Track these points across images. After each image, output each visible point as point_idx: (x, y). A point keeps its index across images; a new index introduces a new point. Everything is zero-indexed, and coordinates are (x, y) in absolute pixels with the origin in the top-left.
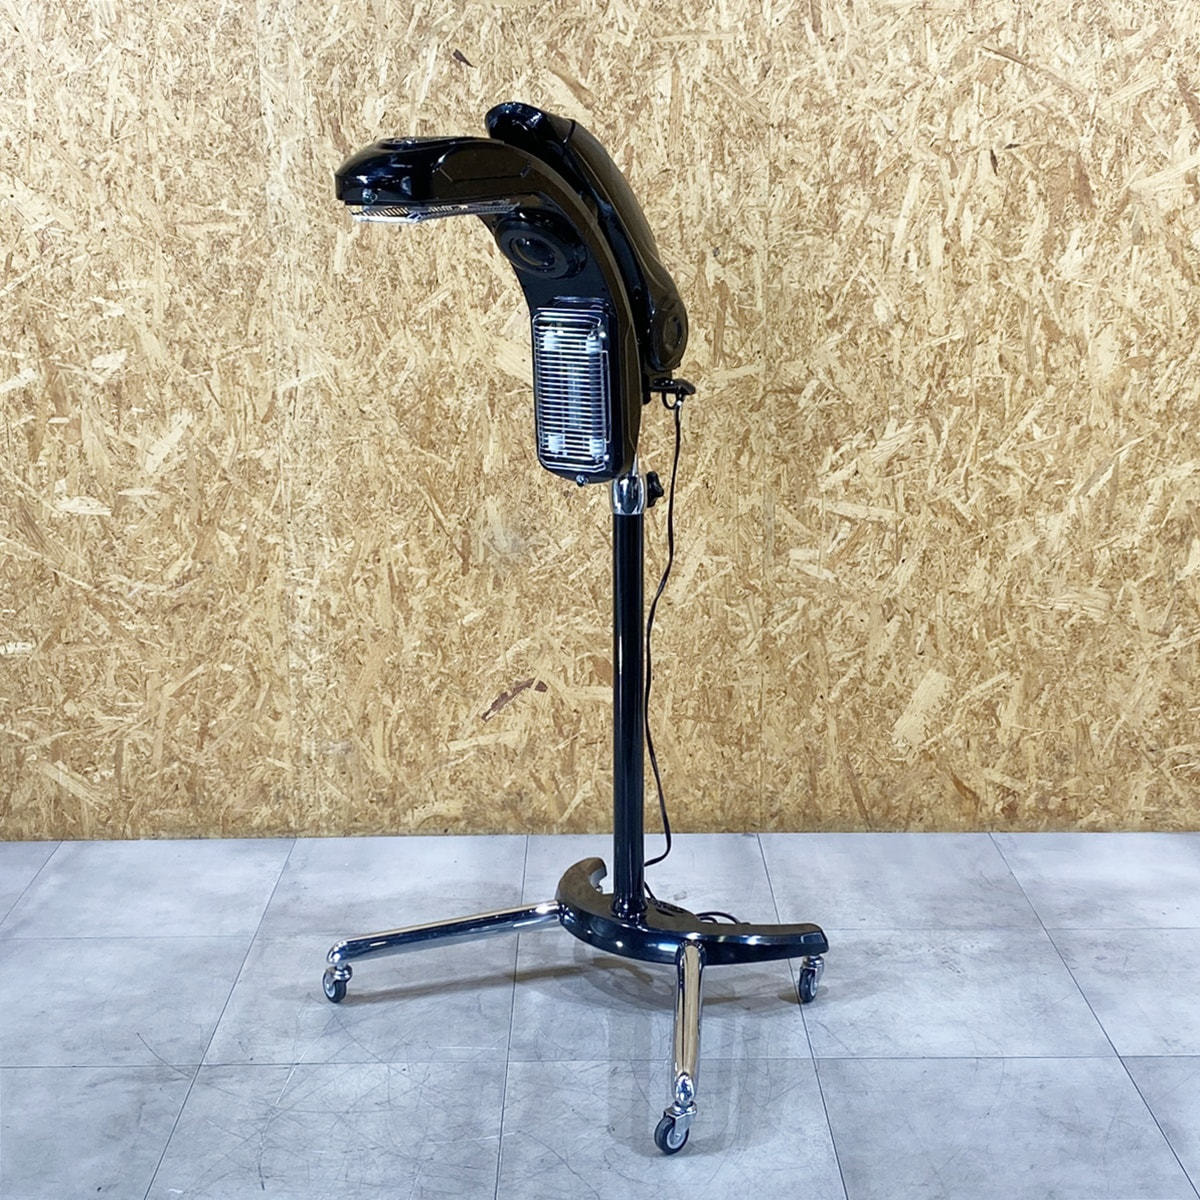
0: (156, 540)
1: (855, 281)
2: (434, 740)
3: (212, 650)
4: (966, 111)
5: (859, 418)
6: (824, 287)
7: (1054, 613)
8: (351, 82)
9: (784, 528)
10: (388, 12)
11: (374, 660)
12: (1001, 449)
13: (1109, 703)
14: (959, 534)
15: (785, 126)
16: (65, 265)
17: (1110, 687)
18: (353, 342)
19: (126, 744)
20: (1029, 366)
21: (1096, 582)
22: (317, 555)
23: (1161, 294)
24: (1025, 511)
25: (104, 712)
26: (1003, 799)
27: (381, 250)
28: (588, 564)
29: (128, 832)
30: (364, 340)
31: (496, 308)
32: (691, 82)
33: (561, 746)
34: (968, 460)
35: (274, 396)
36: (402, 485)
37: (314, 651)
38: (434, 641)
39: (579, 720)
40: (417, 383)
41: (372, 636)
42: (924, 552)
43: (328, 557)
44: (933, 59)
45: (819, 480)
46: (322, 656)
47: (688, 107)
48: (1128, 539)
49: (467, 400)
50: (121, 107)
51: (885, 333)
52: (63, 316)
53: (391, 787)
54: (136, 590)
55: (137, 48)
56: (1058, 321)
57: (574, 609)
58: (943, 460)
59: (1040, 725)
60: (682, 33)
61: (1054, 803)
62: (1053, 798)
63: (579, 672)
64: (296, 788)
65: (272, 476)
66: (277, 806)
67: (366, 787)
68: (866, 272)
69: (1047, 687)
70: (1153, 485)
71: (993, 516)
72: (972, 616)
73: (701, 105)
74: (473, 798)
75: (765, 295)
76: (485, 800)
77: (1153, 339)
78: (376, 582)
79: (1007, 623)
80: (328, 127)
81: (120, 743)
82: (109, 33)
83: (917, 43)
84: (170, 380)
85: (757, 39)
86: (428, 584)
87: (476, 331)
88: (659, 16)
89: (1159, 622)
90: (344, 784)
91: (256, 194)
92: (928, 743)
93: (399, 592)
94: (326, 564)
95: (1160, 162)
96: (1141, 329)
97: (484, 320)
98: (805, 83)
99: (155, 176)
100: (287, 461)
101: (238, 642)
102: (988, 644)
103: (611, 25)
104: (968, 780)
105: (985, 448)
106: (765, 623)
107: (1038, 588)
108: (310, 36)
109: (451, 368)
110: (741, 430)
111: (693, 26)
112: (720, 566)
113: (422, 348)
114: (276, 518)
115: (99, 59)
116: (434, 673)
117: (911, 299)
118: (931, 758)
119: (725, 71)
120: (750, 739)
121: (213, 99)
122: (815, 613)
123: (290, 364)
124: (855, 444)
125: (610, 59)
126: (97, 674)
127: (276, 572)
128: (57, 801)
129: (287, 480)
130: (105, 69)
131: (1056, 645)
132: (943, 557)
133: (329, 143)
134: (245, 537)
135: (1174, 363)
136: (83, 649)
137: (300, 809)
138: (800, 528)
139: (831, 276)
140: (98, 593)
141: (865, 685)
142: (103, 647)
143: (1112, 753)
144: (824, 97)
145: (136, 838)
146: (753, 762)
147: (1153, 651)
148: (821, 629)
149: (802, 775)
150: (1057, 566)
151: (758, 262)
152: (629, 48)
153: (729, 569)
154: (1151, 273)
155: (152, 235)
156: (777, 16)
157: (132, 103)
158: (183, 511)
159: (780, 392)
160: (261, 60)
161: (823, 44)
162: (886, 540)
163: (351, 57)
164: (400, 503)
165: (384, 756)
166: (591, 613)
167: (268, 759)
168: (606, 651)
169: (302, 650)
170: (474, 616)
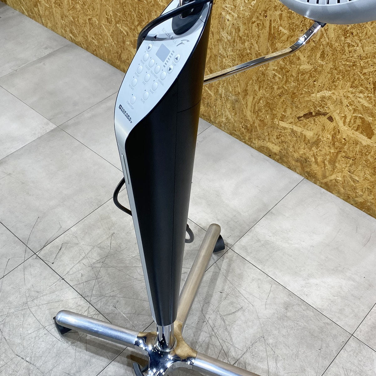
2: (274, 116)
33: (332, 151)
37: (230, 49)
38: (284, 71)
39: (345, 144)
43: (243, 4)
46: (233, 53)
53: (251, 126)
63: (352, 121)
64: (216, 106)
66: (207, 109)
67: (241, 120)
76: (290, 154)
78: (262, 28)
86: (287, 40)
90: (233, 114)
93: (272, 38)
116: (280, 86)
137: (215, 114)
165: (251, 112)
166: (369, 95)
167: (206, 88)
168: (371, 119)
169: (225, 46)
170: (306, 67)
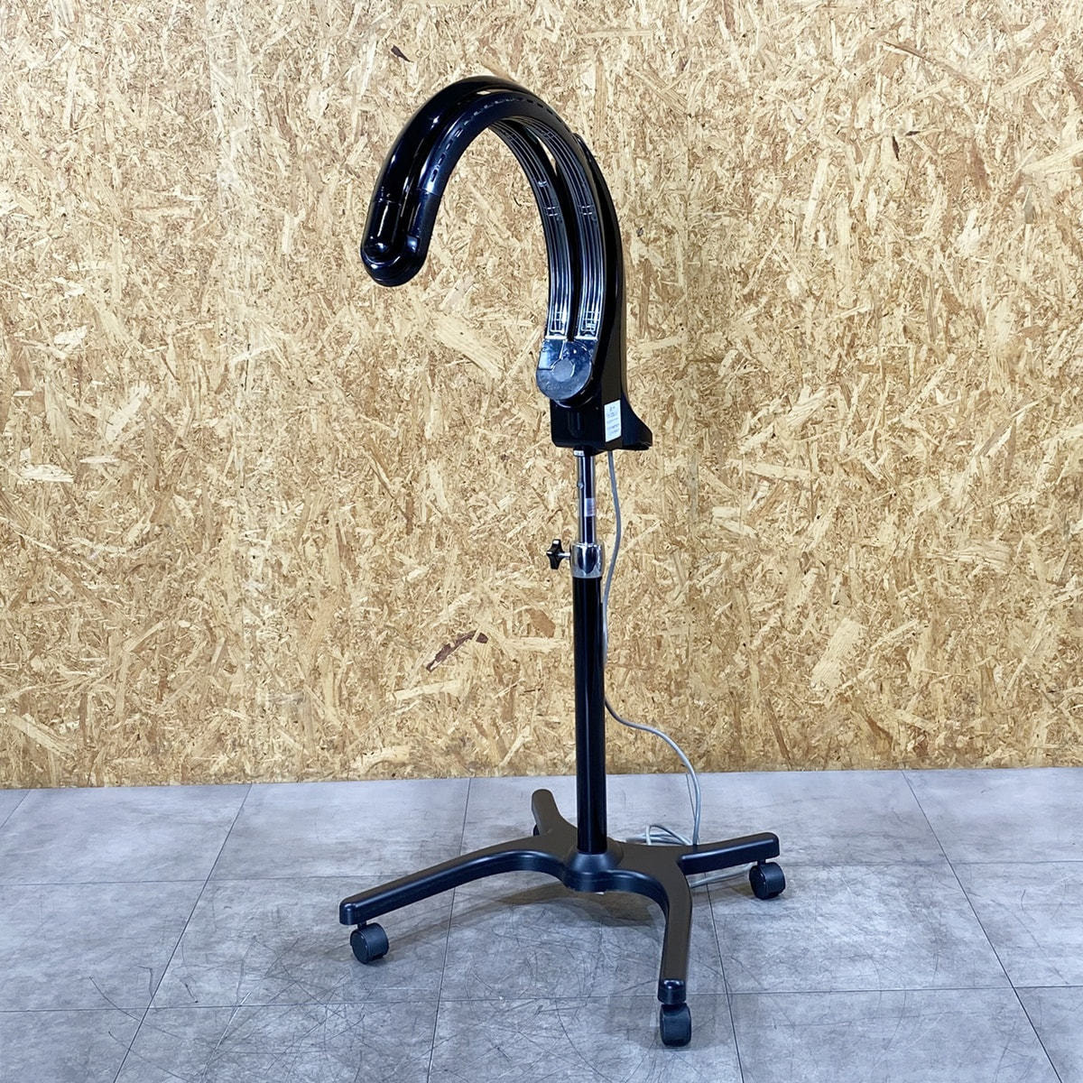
0: (116, 504)
1: (769, 259)
2: (382, 690)
3: (171, 607)
4: (869, 102)
5: (776, 385)
6: (740, 265)
7: (959, 564)
8: (296, 76)
9: (707, 487)
10: (330, 11)
11: (324, 615)
12: (907, 413)
13: (1012, 648)
14: (870, 492)
15: (702, 116)
16: (28, 248)
17: (1012, 633)
18: (301, 318)
19: (89, 697)
20: (932, 336)
21: (997, 535)
22: (269, 517)
23: (1052, 269)
24: (930, 471)
25: (69, 667)
26: (914, 738)
27: (326, 231)
28: (525, 523)
29: (93, 780)
30: (310, 316)
31: (435, 285)
32: (613, 75)
33: (502, 694)
34: (876, 423)
35: (226, 369)
36: (349, 450)
37: (266, 607)
38: (381, 597)
39: (518, 669)
40: (361, 355)
41: (321, 592)
42: (837, 509)
43: (280, 520)
44: (838, 53)
45: (739, 443)
46: (274, 612)
47: (611, 100)
48: (1026, 495)
49: (409, 370)
50: (80, 101)
51: (798, 307)
52: (26, 296)
53: (341, 735)
54: (97, 553)
55: (94, 46)
56: (956, 293)
57: (511, 565)
58: (853, 424)
59: (947, 669)
60: (604, 30)
61: (961, 741)
62: (961, 737)
63: (518, 624)
64: (253, 737)
65: (225, 444)
66: (233, 754)
67: (317, 735)
68: (779, 250)
69: (953, 633)
70: (1048, 445)
71: (900, 475)
72: (882, 569)
73: (624, 97)
74: (419, 745)
75: (687, 273)
76: (431, 746)
77: (1046, 310)
78: (325, 542)
79: (915, 574)
80: (274, 118)
81: (84, 696)
82: (68, 32)
83: (823, 39)
84: (128, 355)
85: (674, 36)
86: (374, 544)
87: (416, 308)
88: (583, 14)
89: (1057, 571)
90: (296, 733)
91: (207, 181)
92: (844, 686)
93: (347, 551)
94: (277, 526)
95: (1050, 147)
96: (1034, 302)
97: (424, 297)
98: (719, 76)
99: (112, 164)
100: (239, 429)
101: (194, 600)
102: (899, 594)
103: (538, 23)
104: (882, 720)
105: (892, 412)
106: (690, 578)
107: (944, 542)
108: (257, 34)
109: (394, 341)
110: (666, 396)
111: (615, 23)
112: (648, 523)
113: (366, 323)
114: (229, 483)
115: (58, 56)
116: (381, 626)
117: (821, 275)
118: (847, 701)
119: (645, 66)
120: (679, 686)
121: (167, 93)
122: (737, 566)
123: (241, 339)
124: (771, 410)
125: (538, 54)
126: (62, 631)
127: (230, 534)
128: (26, 751)
129: (239, 447)
130: (64, 65)
131: (961, 594)
132: (855, 513)
133: (275, 133)
134: (200, 500)
135: (1065, 332)
136: (50, 608)
137: (255, 756)
138: (723, 488)
139: (747, 254)
140: (62, 555)
141: (785, 634)
142: (67, 606)
143: (1015, 695)
144: (737, 88)
145: (101, 784)
146: (682, 707)
147: (1051, 599)
148: (742, 582)
149: (727, 718)
150: (961, 520)
151: (679, 242)
152: (555, 45)
153: (657, 526)
154: (1042, 249)
155: (109, 219)
156: (693, 14)
157: (90, 96)
158: (141, 477)
159: (702, 361)
160: (211, 56)
161: (736, 39)
162: (802, 498)
163: (296, 53)
164: (347, 468)
165: (335, 706)
166: (528, 568)
167: (224, 710)
168: (543, 603)
169: (255, 606)
170: (418, 572)
